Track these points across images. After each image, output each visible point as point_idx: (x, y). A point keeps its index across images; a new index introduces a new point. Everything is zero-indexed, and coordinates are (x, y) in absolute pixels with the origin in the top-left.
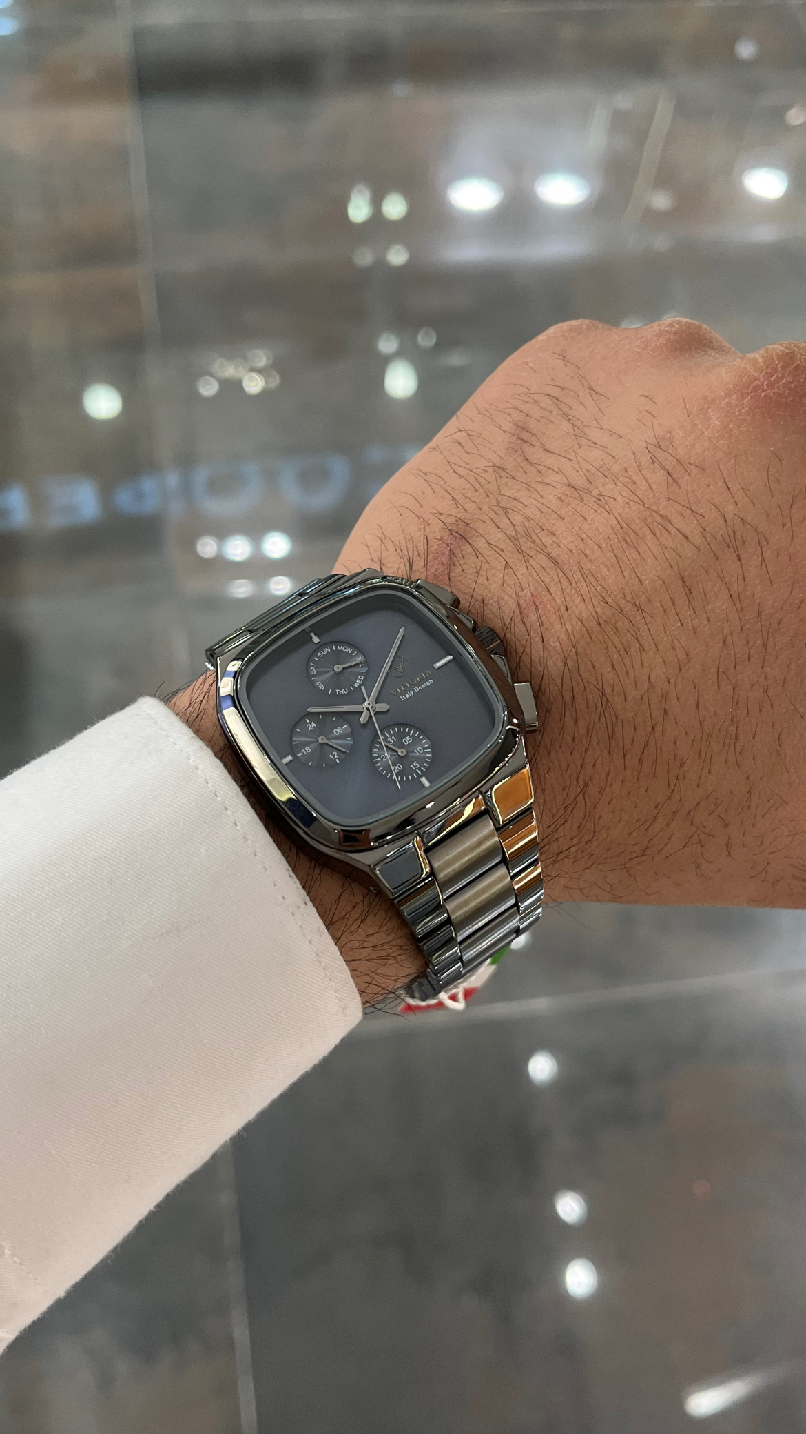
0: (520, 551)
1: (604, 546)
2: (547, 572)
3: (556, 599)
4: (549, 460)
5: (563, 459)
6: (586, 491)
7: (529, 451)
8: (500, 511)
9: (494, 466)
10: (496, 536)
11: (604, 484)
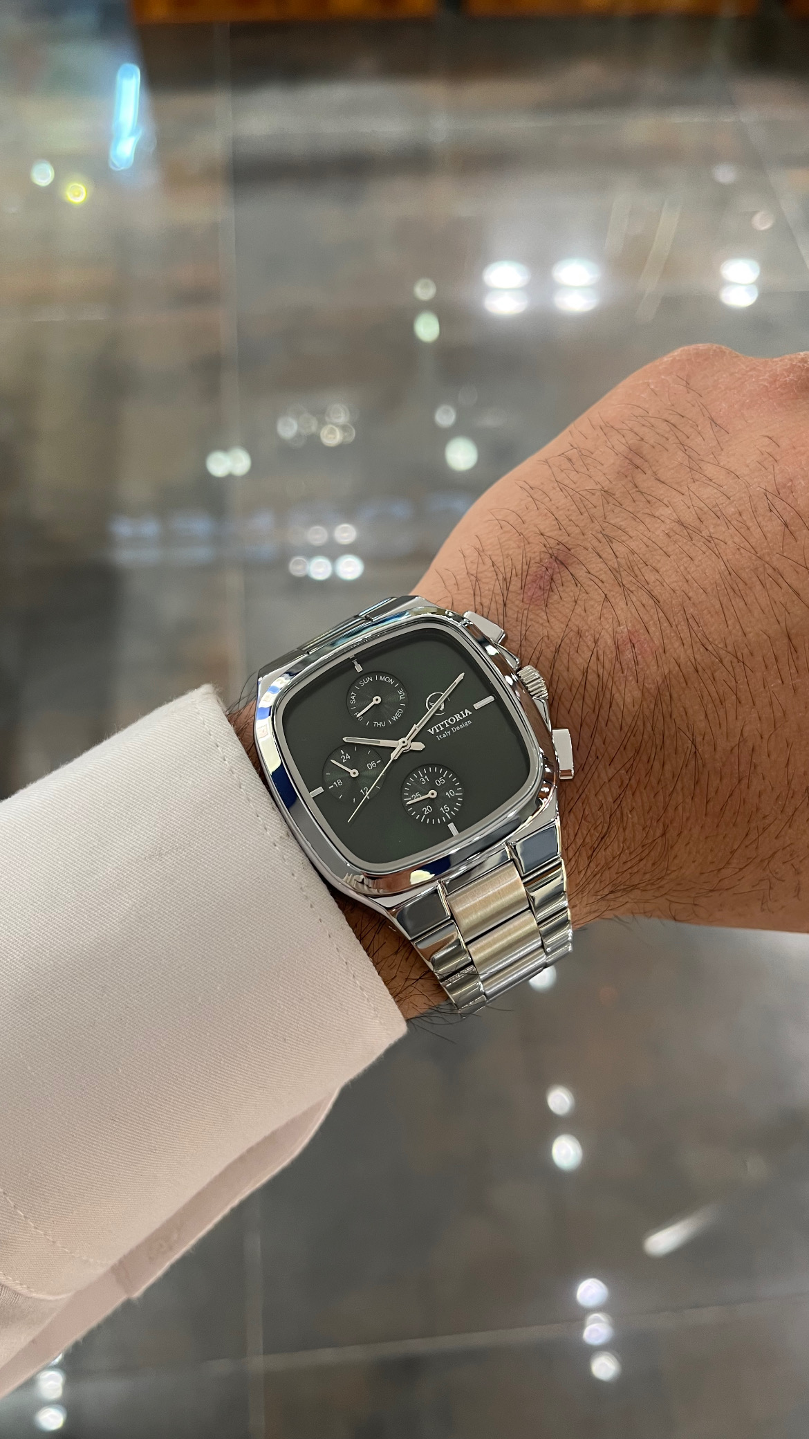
0: (622, 585)
1: (709, 590)
2: (646, 609)
3: (654, 639)
4: (661, 491)
5: (675, 492)
6: (695, 530)
7: (640, 477)
8: (603, 540)
9: (602, 490)
10: (596, 566)
11: (716, 525)
